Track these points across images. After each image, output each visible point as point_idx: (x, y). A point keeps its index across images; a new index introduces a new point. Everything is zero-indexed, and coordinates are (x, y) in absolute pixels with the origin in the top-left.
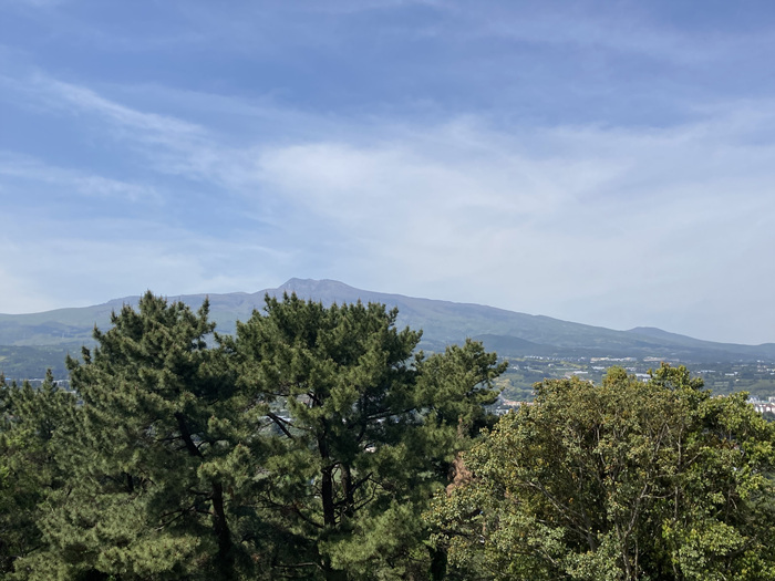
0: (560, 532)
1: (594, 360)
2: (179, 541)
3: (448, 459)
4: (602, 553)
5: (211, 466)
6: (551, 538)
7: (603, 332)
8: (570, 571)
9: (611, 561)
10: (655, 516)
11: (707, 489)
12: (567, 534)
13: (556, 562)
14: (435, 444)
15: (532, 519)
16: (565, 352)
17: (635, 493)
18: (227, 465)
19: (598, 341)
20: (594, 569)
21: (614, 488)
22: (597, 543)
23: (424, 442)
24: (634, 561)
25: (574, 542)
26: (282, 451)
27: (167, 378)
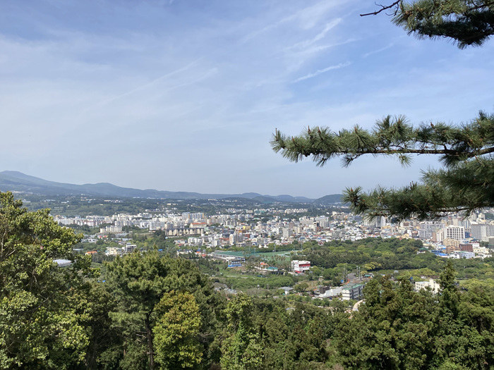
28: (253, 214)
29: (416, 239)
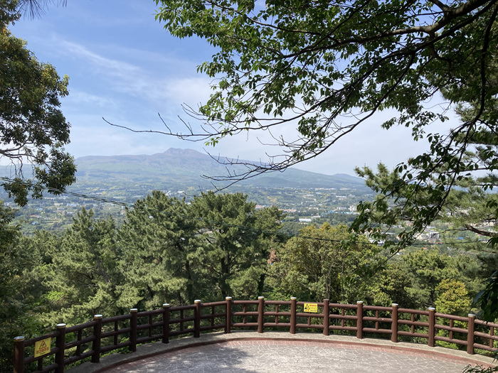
0: (307, 276)
1: (316, 189)
2: (181, 280)
3: (268, 250)
4: (319, 283)
5: (191, 255)
6: (304, 278)
7: (321, 176)
8: (310, 288)
9: (322, 285)
10: (336, 271)
11: (352, 264)
12: (309, 277)
13: (305, 286)
14: (263, 245)
15: (298, 273)
16: (303, 186)
17: (330, 265)
18: (196, 255)
19: (319, 180)
20: (317, 288)
21: (324, 263)
22: (318, 280)
23: (259, 245)
24: (329, 285)
25: (311, 280)
26: (213, 249)
27: (174, 226)
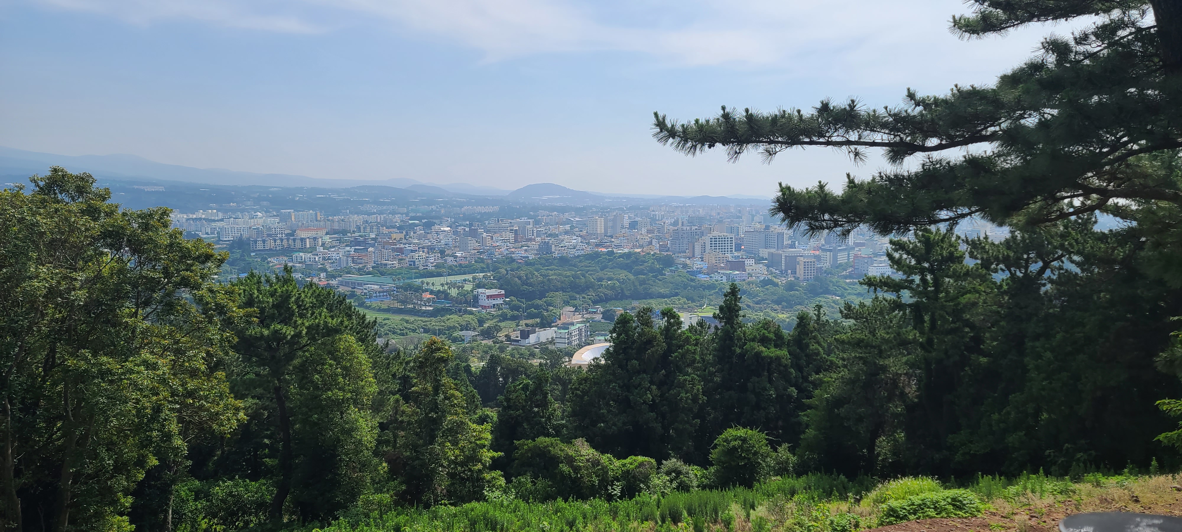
28: (407, 214)
29: (665, 253)
